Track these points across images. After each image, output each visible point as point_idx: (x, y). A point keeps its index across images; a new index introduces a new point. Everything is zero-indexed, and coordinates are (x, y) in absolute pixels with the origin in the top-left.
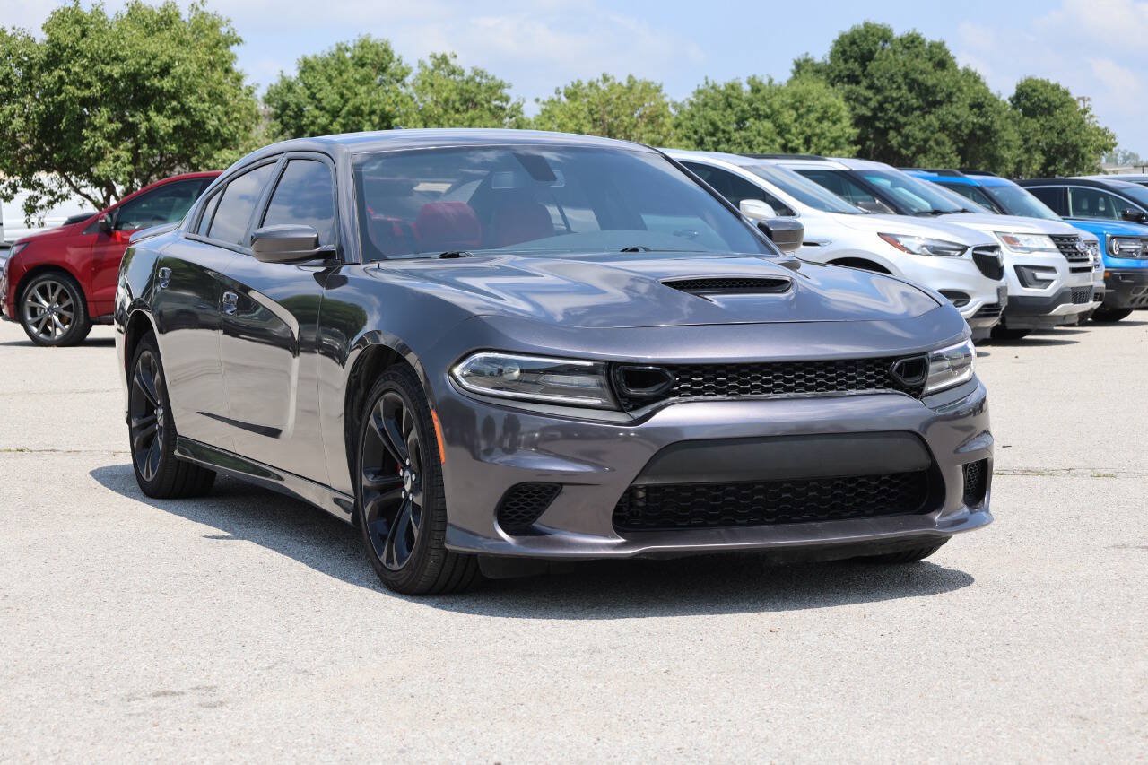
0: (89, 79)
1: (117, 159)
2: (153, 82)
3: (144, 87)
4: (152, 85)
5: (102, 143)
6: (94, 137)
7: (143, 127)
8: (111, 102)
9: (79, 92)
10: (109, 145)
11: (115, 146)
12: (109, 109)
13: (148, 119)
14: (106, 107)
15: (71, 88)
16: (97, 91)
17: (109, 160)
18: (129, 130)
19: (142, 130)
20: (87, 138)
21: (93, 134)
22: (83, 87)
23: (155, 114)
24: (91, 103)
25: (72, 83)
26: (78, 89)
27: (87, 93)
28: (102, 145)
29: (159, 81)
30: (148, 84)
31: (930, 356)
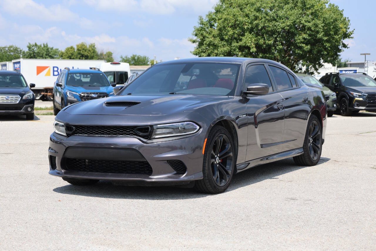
31: (155, 127)
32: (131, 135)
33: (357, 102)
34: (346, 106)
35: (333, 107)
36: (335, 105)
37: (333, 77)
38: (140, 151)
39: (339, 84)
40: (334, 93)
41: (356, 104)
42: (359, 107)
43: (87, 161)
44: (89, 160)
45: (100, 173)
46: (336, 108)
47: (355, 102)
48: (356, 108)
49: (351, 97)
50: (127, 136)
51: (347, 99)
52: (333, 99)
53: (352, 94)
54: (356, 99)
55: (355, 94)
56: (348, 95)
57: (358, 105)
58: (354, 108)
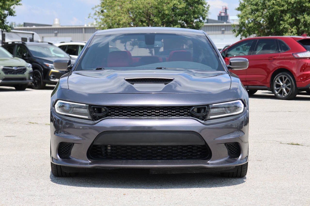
0: (283, 4)
1: (292, 32)
2: (306, 4)
3: (303, 6)
4: (306, 5)
5: (287, 26)
6: (284, 24)
7: (302, 20)
8: (291, 11)
9: (279, 8)
10: (289, 27)
11: (292, 27)
12: (290, 14)
13: (304, 18)
14: (289, 13)
15: (276, 7)
16: (286, 8)
17: (289, 32)
18: (297, 22)
19: (302, 21)
20: (282, 24)
21: (284, 23)
22: (281, 6)
23: (306, 15)
24: (284, 12)
25: (277, 5)
26: (279, 7)
27: (282, 8)
28: (287, 27)
29: (308, 4)
30: (304, 5)
31: (210, 106)
32: (185, 116)
33: (53, 74)
34: (40, 78)
35: (30, 79)
36: (31, 78)
37: (18, 47)
38: (201, 134)
39: (27, 54)
40: (30, 65)
41: (53, 76)
42: (55, 79)
43: (109, 148)
44: (112, 146)
45: (142, 161)
46: (32, 81)
47: (51, 74)
48: (52, 80)
49: (45, 69)
50: (181, 117)
51: (41, 71)
52: (30, 71)
53: (48, 66)
54: (52, 70)
55: (50, 65)
56: (43, 67)
57: (54, 78)
58: (50, 80)
